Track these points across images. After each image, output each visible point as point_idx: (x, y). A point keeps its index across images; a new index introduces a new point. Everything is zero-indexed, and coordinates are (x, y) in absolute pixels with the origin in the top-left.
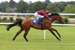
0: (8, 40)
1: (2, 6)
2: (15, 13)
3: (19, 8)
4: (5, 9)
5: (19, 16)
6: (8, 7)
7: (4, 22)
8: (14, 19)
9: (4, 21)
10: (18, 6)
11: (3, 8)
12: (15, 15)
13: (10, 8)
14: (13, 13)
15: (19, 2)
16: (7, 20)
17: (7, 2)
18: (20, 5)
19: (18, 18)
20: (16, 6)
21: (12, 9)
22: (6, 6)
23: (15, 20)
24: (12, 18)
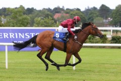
0: (98, 74)
1: (87, 15)
2: (109, 27)
3: (116, 18)
4: (93, 20)
5: (117, 31)
6: (97, 16)
7: (90, 42)
8: (108, 36)
9: (91, 40)
10: (114, 15)
11: (90, 18)
12: (110, 31)
13: (100, 18)
14: (106, 26)
15: (117, 8)
16: (96, 40)
17: (95, 8)
18: (118, 14)
19: (115, 35)
20: (110, 14)
21: (104, 21)
22: (95, 15)
23: (110, 39)
24: (105, 35)
